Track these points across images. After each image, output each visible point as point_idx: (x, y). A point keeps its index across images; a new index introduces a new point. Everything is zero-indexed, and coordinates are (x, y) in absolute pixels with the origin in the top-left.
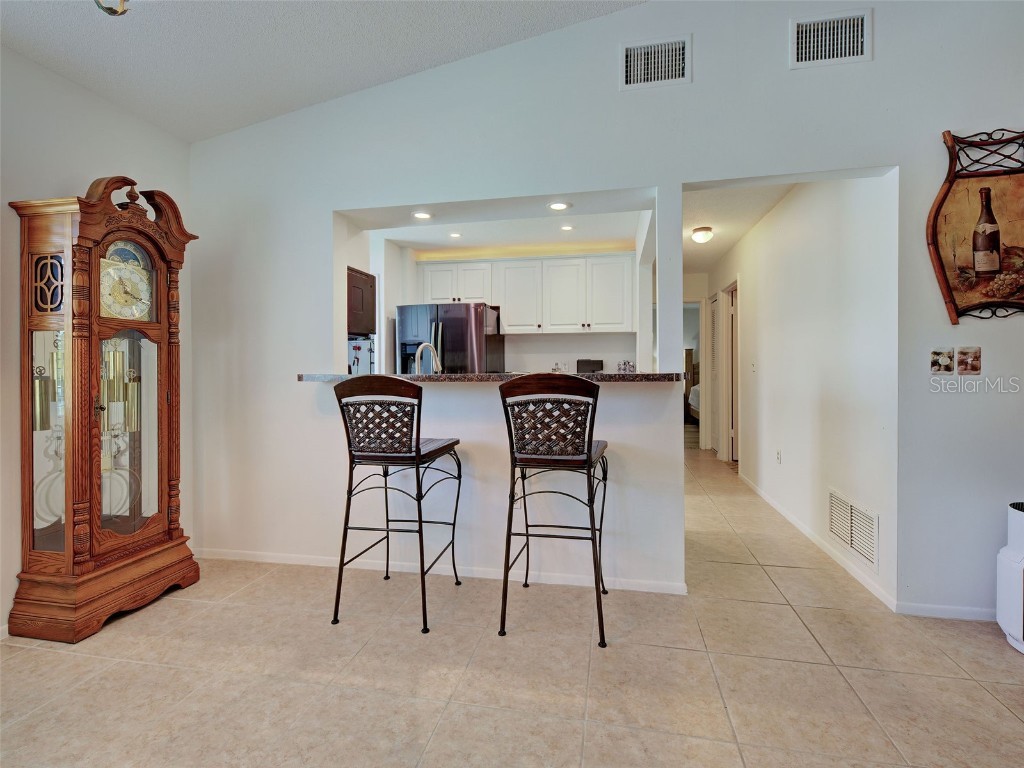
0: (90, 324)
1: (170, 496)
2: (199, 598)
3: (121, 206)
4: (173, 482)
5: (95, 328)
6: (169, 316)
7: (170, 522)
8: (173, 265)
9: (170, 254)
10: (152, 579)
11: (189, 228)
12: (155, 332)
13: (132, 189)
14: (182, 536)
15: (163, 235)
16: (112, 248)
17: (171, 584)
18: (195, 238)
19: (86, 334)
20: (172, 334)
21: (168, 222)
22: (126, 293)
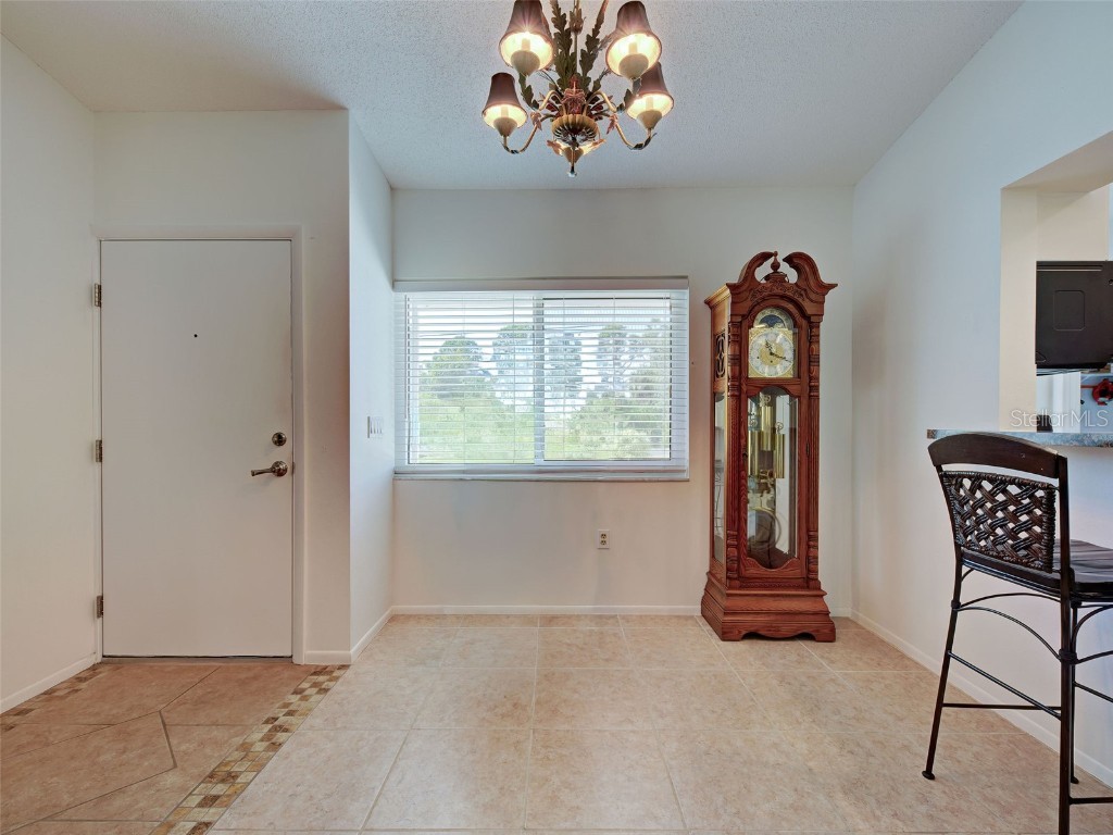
0: (740, 385)
1: (809, 547)
2: (822, 657)
3: (767, 278)
4: (812, 533)
5: (744, 388)
6: (809, 371)
7: (809, 571)
8: (813, 319)
9: (810, 308)
10: (786, 617)
11: (825, 278)
12: (795, 387)
13: (776, 259)
14: (819, 589)
15: (803, 292)
16: (760, 316)
17: (805, 631)
18: (833, 286)
19: (736, 393)
20: (813, 389)
21: (807, 279)
22: (771, 354)
